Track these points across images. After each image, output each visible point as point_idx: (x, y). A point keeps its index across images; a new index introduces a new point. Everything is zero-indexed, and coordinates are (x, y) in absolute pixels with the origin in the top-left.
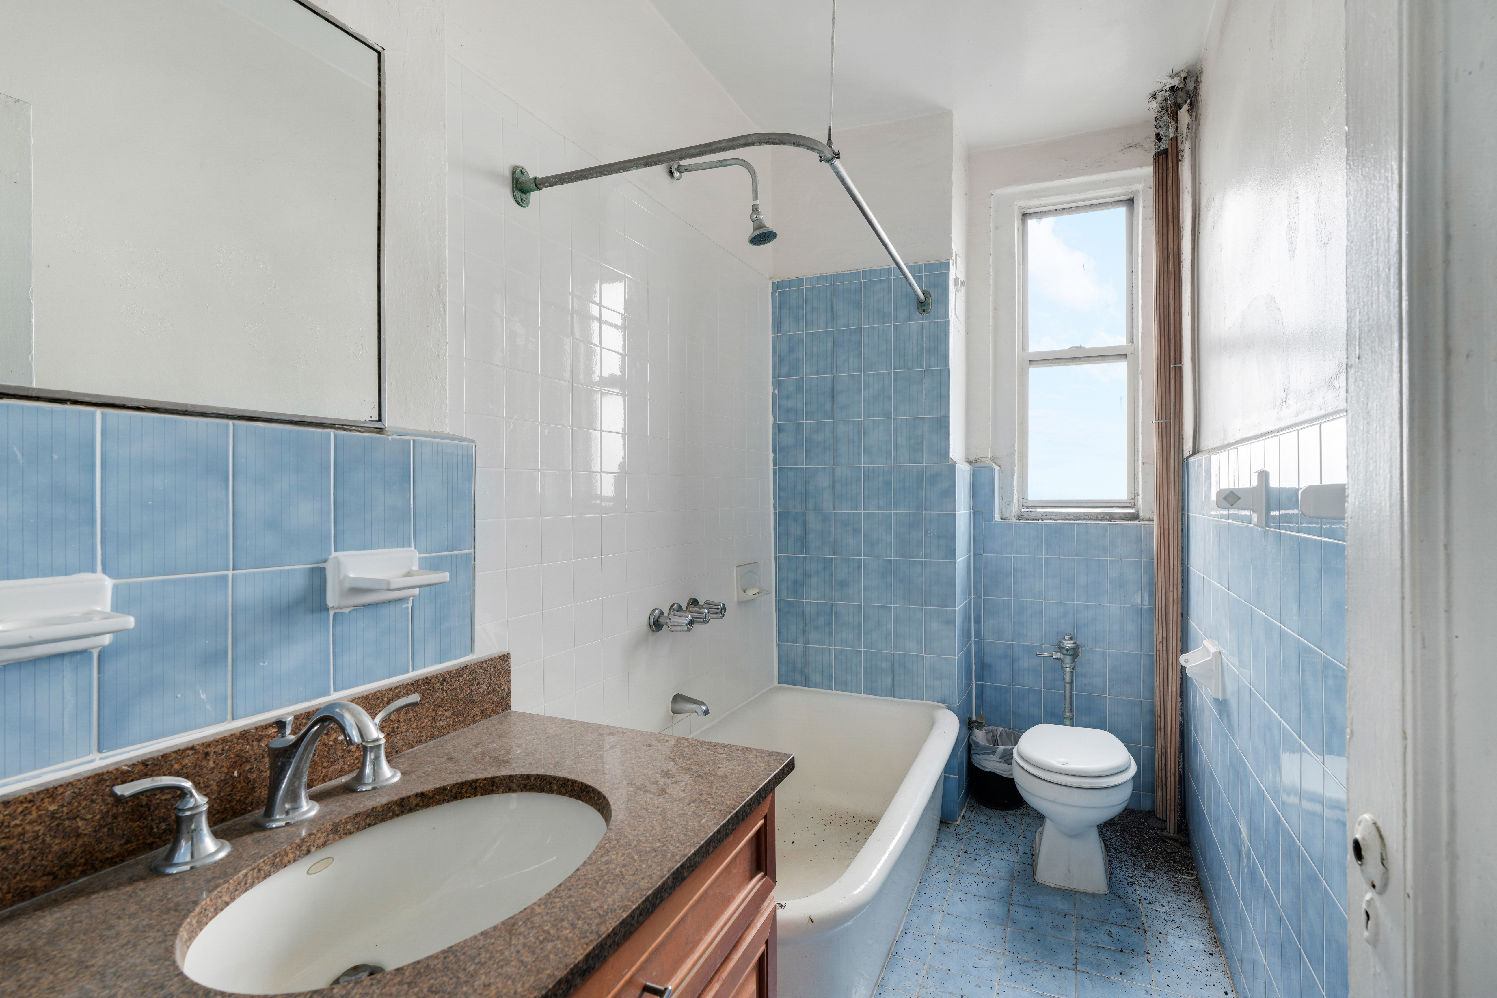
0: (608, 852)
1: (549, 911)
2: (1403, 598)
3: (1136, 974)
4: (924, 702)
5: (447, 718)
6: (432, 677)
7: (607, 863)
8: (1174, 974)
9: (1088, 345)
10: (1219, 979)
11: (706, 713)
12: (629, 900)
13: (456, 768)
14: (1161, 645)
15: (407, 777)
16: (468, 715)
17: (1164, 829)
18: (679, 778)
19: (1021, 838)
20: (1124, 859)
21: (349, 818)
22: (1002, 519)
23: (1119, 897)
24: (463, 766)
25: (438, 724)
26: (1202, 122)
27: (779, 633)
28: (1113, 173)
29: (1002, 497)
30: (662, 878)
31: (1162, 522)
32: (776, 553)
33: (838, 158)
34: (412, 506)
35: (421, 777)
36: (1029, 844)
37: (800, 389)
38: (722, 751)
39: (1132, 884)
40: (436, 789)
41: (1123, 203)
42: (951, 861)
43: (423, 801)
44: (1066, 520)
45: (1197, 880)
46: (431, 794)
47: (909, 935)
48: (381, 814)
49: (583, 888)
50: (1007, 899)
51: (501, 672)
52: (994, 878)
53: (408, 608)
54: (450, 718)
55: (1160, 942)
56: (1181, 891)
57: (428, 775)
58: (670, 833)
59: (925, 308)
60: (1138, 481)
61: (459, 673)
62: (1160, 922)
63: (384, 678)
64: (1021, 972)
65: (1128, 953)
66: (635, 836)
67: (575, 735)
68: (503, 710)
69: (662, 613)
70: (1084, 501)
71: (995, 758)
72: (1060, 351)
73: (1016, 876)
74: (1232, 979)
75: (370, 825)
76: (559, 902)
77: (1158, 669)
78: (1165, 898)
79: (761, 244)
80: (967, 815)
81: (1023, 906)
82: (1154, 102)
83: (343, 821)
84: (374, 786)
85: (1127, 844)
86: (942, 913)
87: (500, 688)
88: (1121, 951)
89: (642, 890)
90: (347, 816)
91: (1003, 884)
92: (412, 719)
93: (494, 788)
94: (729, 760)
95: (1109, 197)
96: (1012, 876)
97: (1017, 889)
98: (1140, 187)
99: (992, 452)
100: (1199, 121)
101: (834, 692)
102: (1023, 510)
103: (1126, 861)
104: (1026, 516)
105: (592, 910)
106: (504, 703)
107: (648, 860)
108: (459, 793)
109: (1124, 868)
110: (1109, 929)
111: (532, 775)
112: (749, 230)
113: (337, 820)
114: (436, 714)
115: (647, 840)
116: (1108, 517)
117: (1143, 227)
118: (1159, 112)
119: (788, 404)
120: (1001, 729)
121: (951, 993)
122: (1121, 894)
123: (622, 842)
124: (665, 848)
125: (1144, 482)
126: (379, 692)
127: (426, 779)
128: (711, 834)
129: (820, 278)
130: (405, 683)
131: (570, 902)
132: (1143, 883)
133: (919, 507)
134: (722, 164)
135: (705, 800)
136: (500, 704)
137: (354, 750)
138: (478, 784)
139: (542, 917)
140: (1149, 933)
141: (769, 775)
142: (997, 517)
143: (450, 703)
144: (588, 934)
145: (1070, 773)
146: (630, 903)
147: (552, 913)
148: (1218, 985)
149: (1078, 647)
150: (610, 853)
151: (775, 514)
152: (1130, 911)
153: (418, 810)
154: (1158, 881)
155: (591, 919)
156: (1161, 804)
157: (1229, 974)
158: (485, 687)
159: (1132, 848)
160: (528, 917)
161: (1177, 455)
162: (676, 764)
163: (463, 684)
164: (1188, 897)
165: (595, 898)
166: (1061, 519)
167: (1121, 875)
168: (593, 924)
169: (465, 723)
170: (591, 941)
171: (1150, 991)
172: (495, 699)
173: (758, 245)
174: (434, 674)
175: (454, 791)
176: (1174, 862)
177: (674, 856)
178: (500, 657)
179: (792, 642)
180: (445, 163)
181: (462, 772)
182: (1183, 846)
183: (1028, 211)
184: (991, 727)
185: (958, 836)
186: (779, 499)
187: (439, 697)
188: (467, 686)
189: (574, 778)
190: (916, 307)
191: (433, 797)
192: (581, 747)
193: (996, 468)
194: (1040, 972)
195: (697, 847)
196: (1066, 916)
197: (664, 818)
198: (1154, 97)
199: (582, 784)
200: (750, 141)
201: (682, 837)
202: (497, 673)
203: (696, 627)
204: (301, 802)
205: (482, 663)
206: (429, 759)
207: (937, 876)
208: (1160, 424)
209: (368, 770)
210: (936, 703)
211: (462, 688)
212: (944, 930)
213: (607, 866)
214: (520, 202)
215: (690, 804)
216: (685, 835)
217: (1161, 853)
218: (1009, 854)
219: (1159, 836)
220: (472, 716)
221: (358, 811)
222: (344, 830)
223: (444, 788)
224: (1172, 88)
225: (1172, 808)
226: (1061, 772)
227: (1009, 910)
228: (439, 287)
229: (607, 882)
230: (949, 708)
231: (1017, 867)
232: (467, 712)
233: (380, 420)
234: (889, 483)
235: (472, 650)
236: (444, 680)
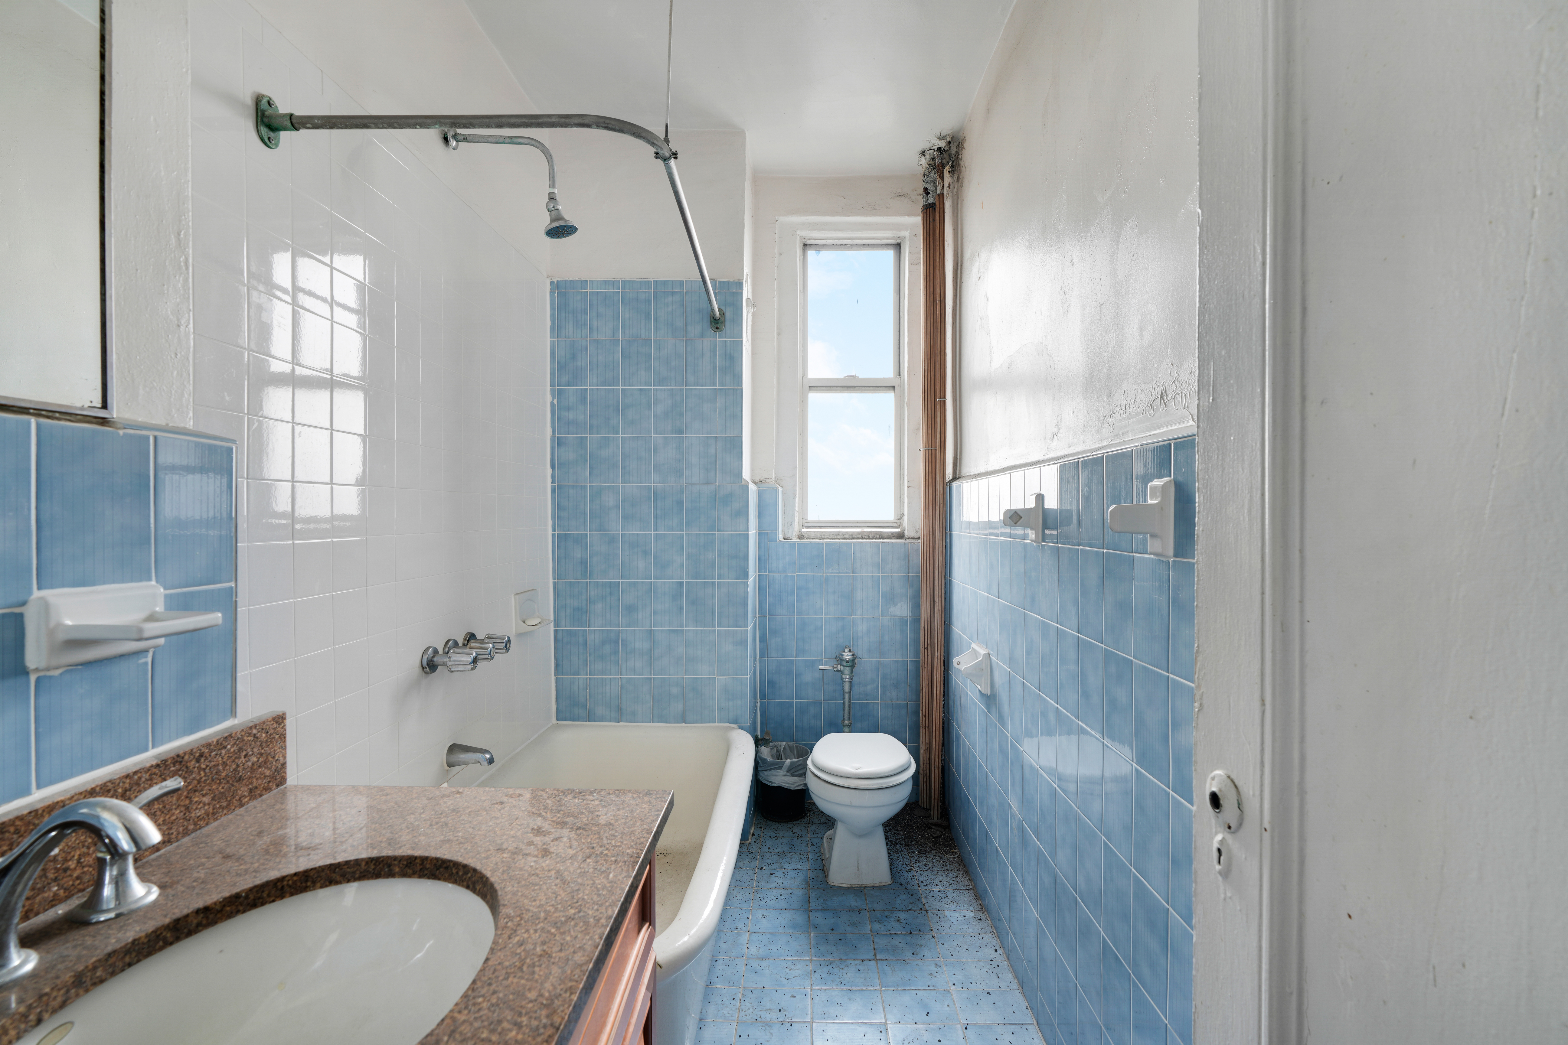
0: (515, 931)
1: (476, 1015)
2: (1263, 593)
3: (926, 952)
4: (716, 724)
5: (205, 804)
6: (185, 753)
7: (521, 944)
8: (955, 944)
9: (861, 375)
10: (989, 939)
11: (491, 761)
12: (571, 980)
13: (242, 867)
14: (926, 651)
15: (170, 891)
16: (233, 796)
17: (928, 817)
18: (557, 835)
19: (809, 846)
20: (900, 850)
21: (99, 961)
22: (784, 539)
23: (901, 884)
24: (252, 863)
25: (193, 815)
26: (965, 183)
27: (558, 665)
28: (885, 217)
29: (784, 518)
30: (597, 948)
31: (928, 540)
32: (554, 579)
33: (676, 158)
34: (152, 525)
35: (194, 888)
36: (817, 850)
37: (583, 400)
38: (591, 798)
39: (910, 870)
40: (225, 899)
41: (891, 246)
42: (749, 880)
43: (207, 918)
44: (842, 539)
45: (959, 857)
46: (218, 907)
47: (720, 962)
48: (146, 946)
49: (506, 979)
50: (806, 906)
51: (274, 738)
52: (791, 889)
53: (146, 663)
54: (209, 804)
55: (940, 918)
56: (949, 869)
57: (202, 882)
58: (580, 896)
59: (718, 325)
60: (903, 502)
61: (221, 744)
62: (937, 901)
63: (112, 762)
64: (829, 973)
65: (916, 934)
66: (539, 907)
67: (396, 804)
68: (278, 786)
69: (436, 652)
70: (857, 522)
71: (781, 772)
72: (837, 379)
73: (811, 883)
74: (999, 937)
75: (130, 965)
76: (484, 1001)
77: (924, 673)
78: (938, 878)
79: (558, 237)
80: (757, 833)
81: (821, 910)
82: (923, 159)
83: (90, 967)
84: (117, 912)
85: (901, 835)
86: (747, 934)
87: (274, 758)
88: (910, 933)
89: (581, 965)
90: (94, 959)
91: (800, 893)
92: (158, 813)
93: (309, 884)
94: (605, 806)
95: (881, 239)
96: (807, 883)
97: (813, 895)
98: (906, 234)
99: (775, 474)
100: (962, 183)
101: (621, 724)
102: (803, 530)
103: (902, 851)
104: (806, 536)
105: (531, 1001)
106: (278, 778)
107: (569, 931)
108: (259, 898)
109: (901, 858)
110: (898, 915)
111: (362, 860)
112: (545, 221)
113: (80, 967)
114: (191, 801)
115: (556, 909)
116: (878, 536)
117: (909, 271)
118: (927, 168)
119: (570, 415)
120: (785, 743)
121: (770, 1009)
122: (903, 882)
123: (526, 917)
124: (581, 914)
125: (909, 503)
126: (110, 781)
127: (202, 889)
128: (627, 889)
129: (605, 283)
130: (148, 765)
131: (498, 998)
132: (919, 869)
133: (712, 528)
134: (511, 140)
135: (601, 853)
136: (273, 778)
137: (73, 866)
138: (285, 883)
139: (471, 1024)
140: (930, 912)
141: (658, 815)
142: (781, 538)
143: (209, 784)
144: (542, 1031)
145: (864, 777)
146: (574, 984)
147: (481, 1017)
148: (989, 945)
149: (856, 658)
150: (519, 932)
151: (553, 535)
152: (912, 895)
153: (200, 931)
154: (930, 864)
155: (536, 1012)
156: (925, 794)
157: (996, 933)
158: (255, 759)
159: (905, 838)
160: (452, 1028)
161: (942, 479)
162: (545, 819)
163: (226, 758)
164: (955, 874)
165: (527, 987)
166: (838, 539)
167: (899, 864)
168: (542, 1017)
169: (228, 808)
170: (550, 1036)
171: (939, 964)
172: (268, 773)
173: (554, 238)
174: (188, 749)
175: (251, 897)
176: (940, 845)
177: (598, 920)
178: (273, 719)
179: (573, 675)
180: (187, 71)
181: (255, 871)
182: (944, 830)
183: (809, 242)
184: (775, 743)
185: (752, 854)
186: (557, 518)
187: (194, 779)
188: (231, 760)
189: (422, 855)
190: (709, 324)
191: (221, 911)
192: (413, 816)
193: (780, 489)
194: (846, 969)
195: (619, 906)
196: (860, 911)
197: (564, 882)
198: (923, 153)
199: (437, 859)
200: (586, 122)
201: (595, 898)
202: (270, 740)
203: (480, 664)
204: (9, 953)
205: (251, 728)
206: (192, 862)
207: (738, 898)
208: (927, 451)
209: (108, 891)
210: (728, 724)
211: (225, 764)
212: (753, 949)
213: (523, 948)
214: (267, 140)
215: (585, 860)
216: (599, 895)
217: (928, 839)
218: (801, 864)
219: (924, 823)
220: (237, 798)
221: (110, 949)
222: (91, 979)
223: (237, 896)
224: (939, 149)
225: (936, 797)
226: (856, 777)
227: (809, 917)
228: (179, 234)
229: (533, 965)
230: (741, 728)
231: (811, 874)
232: (231, 794)
233: (105, 405)
234: (680, 503)
235: (233, 713)
236: (201, 755)
